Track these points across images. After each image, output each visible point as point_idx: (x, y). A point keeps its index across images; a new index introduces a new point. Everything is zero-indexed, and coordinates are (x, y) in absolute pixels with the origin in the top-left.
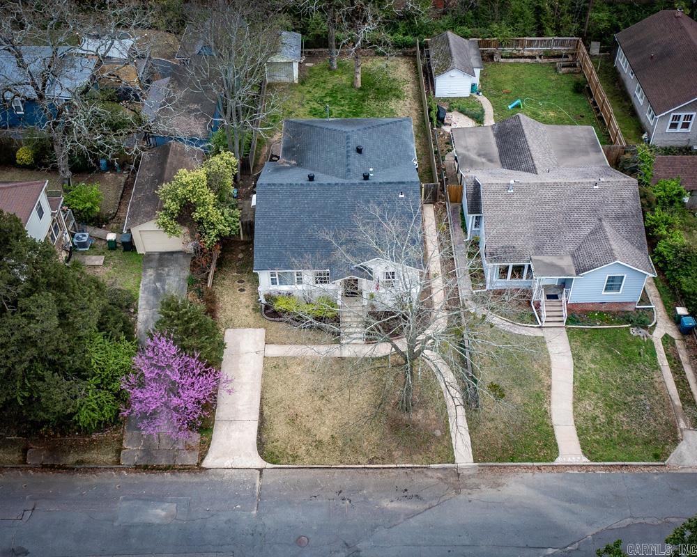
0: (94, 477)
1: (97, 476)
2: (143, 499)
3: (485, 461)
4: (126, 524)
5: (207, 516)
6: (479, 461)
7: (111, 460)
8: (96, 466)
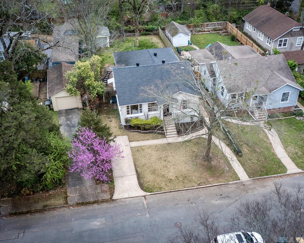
0: (55, 212)
1: (57, 211)
2: (85, 219)
3: (254, 177)
4: (79, 231)
5: (123, 221)
6: (251, 178)
7: (63, 203)
8: (54, 207)
